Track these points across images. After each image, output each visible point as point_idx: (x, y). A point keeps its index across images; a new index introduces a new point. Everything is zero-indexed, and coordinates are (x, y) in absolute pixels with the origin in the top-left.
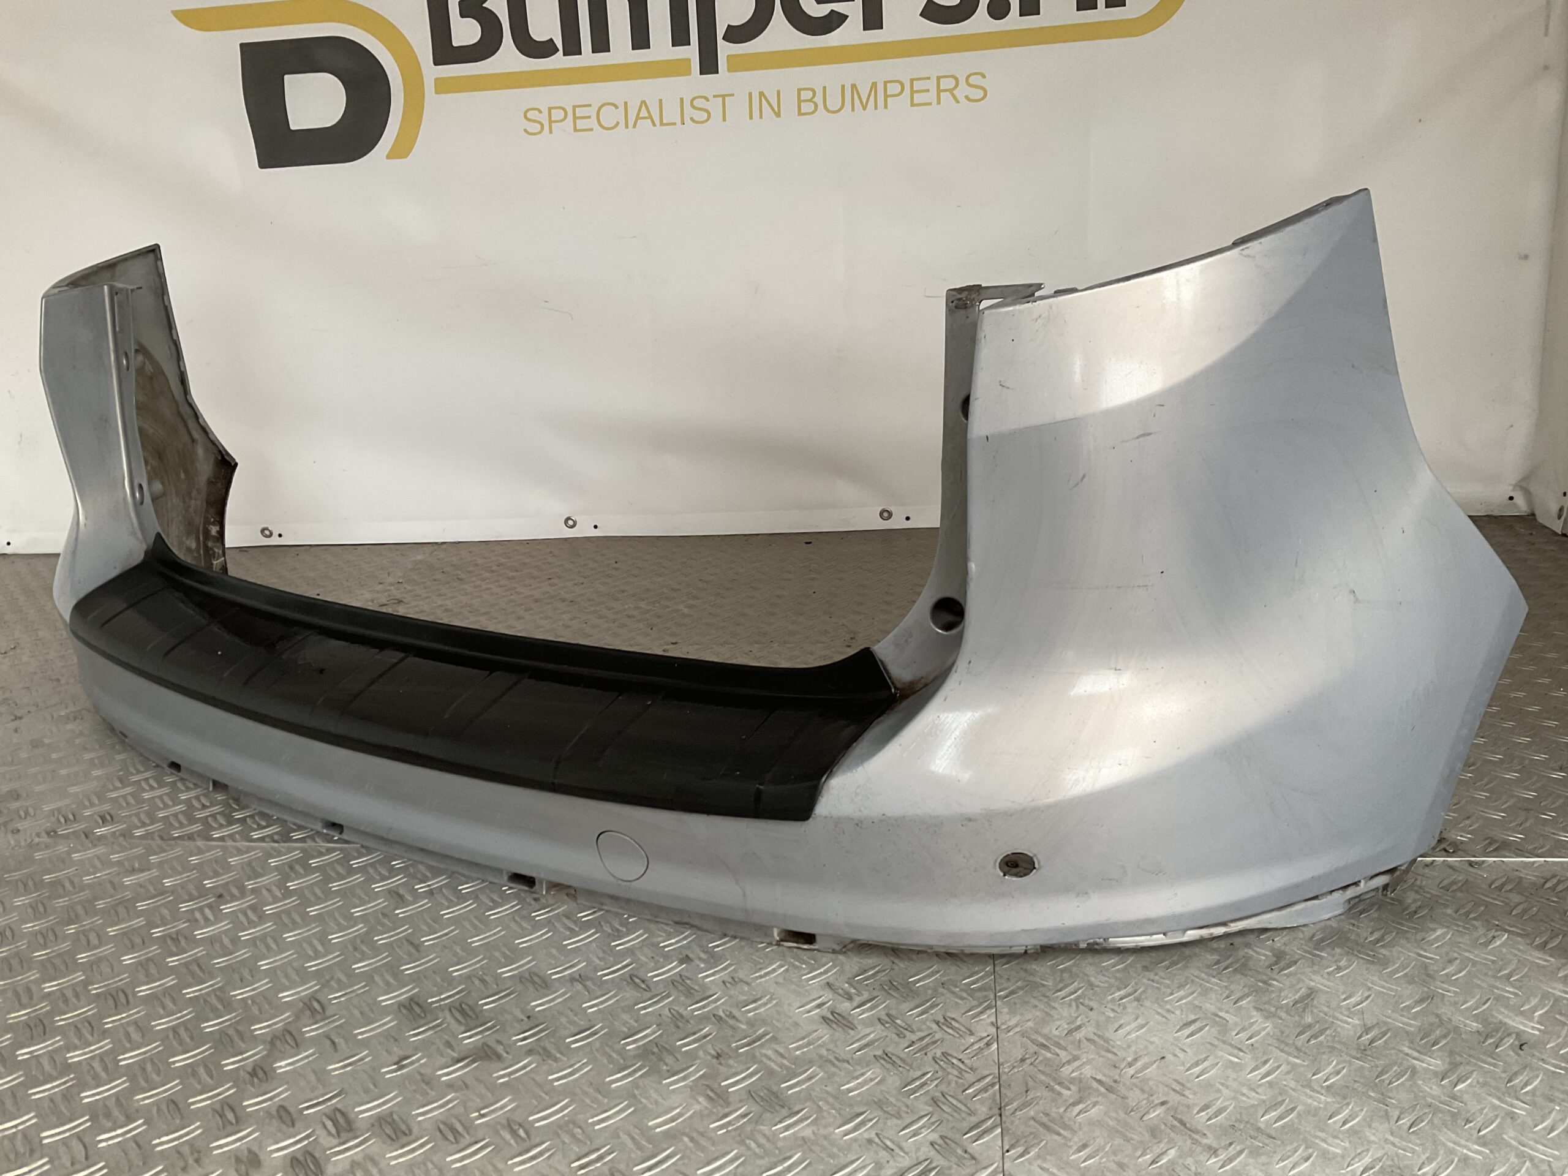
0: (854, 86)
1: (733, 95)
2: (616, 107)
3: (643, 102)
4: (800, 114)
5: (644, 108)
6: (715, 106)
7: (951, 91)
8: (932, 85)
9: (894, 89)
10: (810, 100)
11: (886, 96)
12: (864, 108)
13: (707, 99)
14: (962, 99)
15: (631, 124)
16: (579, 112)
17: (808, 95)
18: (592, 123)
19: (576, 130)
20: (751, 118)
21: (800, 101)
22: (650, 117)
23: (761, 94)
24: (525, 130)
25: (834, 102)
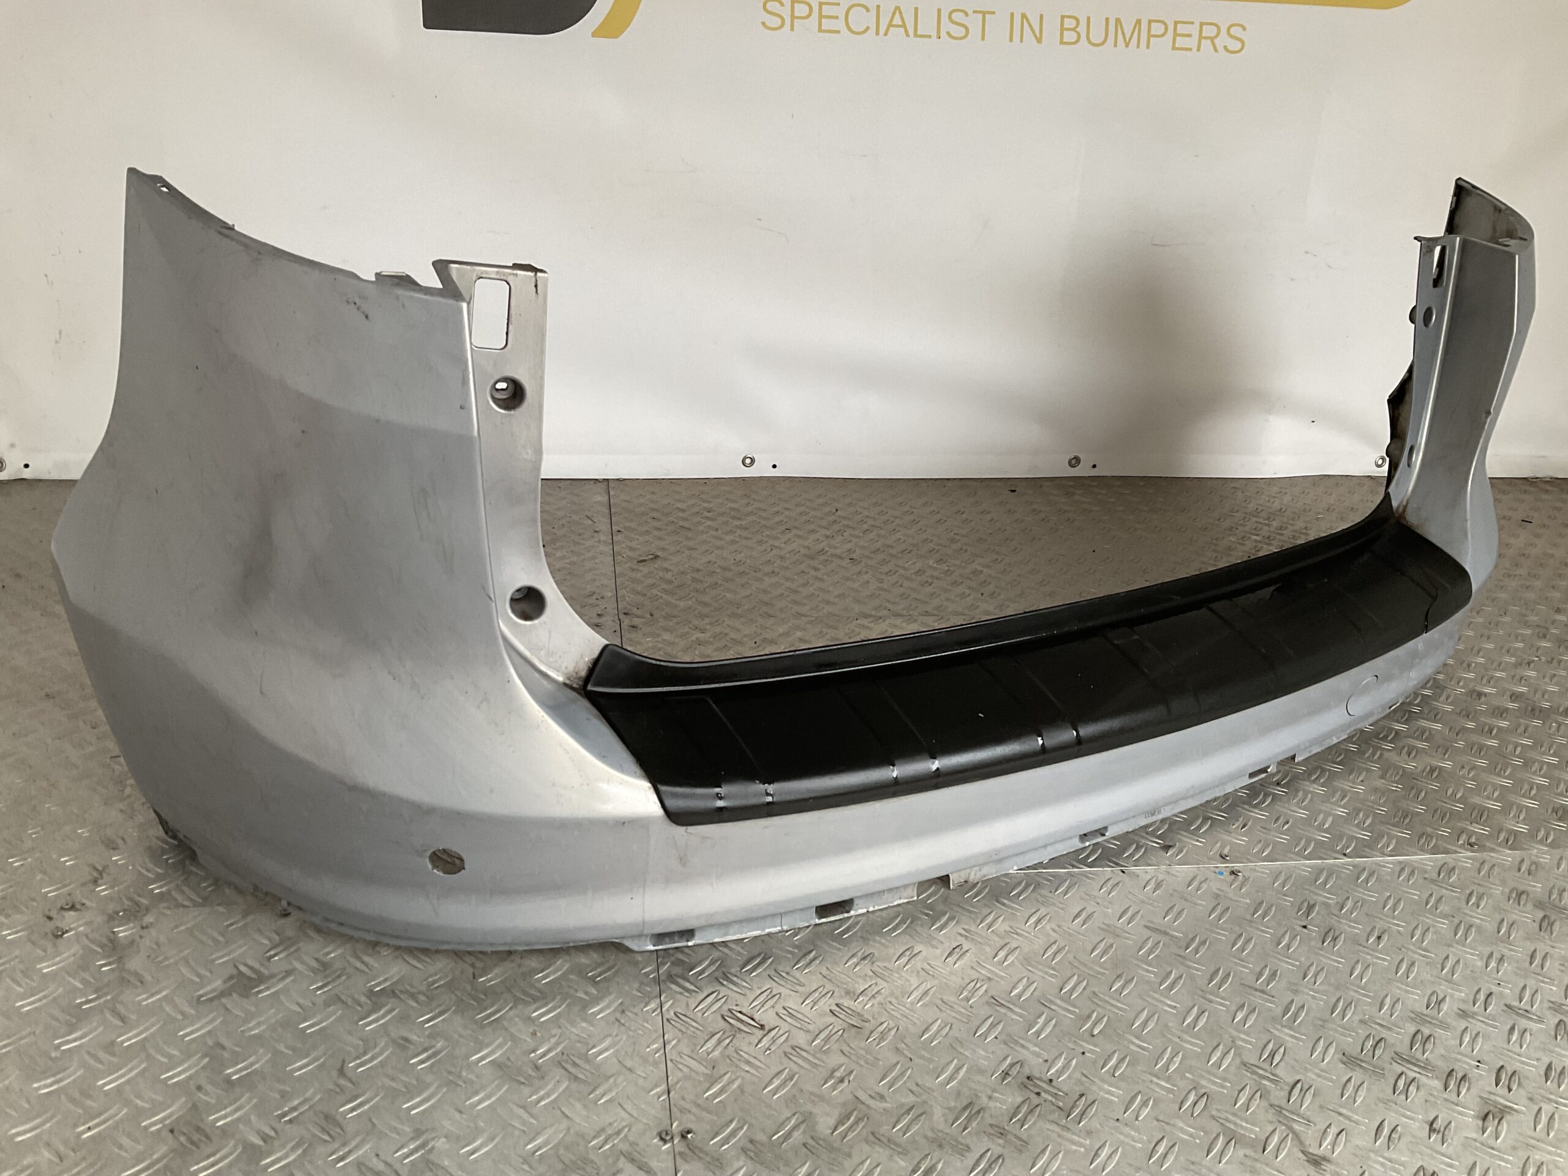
0: (1118, 21)
1: (994, 13)
2: (868, 10)
3: (898, 8)
4: (1062, 42)
5: (897, 12)
6: (974, 23)
7: (1212, 39)
8: (1194, 30)
9: (1157, 29)
10: (1074, 29)
11: (1149, 36)
12: (1127, 45)
13: (966, 14)
14: (1220, 48)
15: (882, 31)
16: (826, 10)
17: (1069, 23)
18: (840, 24)
19: (820, 30)
20: (1011, 40)
21: (1063, 29)
22: (904, 26)
23: (1024, 16)
24: (763, 23)
25: (1097, 35)
